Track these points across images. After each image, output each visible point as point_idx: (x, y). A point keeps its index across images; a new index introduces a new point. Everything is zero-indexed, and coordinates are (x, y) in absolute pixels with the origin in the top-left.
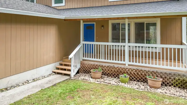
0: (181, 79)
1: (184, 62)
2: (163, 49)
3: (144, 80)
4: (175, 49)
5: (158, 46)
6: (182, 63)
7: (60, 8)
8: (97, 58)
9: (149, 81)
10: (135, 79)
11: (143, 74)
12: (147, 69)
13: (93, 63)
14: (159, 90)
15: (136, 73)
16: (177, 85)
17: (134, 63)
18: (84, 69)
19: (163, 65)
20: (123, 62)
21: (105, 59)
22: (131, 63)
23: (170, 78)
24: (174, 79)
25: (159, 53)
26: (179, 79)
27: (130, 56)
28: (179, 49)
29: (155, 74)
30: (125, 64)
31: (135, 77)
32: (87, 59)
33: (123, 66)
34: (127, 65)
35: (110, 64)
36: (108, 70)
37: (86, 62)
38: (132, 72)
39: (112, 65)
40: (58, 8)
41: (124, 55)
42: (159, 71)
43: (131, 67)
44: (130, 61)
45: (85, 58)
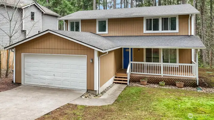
0: (193, 82)
1: (193, 73)
2: (179, 66)
3: (173, 84)
4: (188, 66)
5: (177, 64)
6: (192, 73)
7: (103, 35)
8: (142, 72)
9: (177, 84)
10: (167, 84)
11: (172, 80)
12: (175, 78)
13: (139, 76)
14: (183, 89)
15: (168, 81)
16: (191, 86)
17: (167, 75)
18: (133, 80)
19: (178, 75)
20: (159, 74)
21: (148, 73)
22: (165, 75)
23: (187, 82)
24: (190, 82)
25: (177, 68)
26: (192, 83)
27: (164, 70)
28: (190, 66)
29: (179, 80)
30: (161, 76)
31: (167, 83)
32: (134, 73)
33: (160, 77)
34: (162, 76)
35: (151, 76)
36: (150, 80)
37: (133, 75)
38: (166, 80)
39: (152, 76)
40: (101, 35)
41: (160, 70)
42: (181, 78)
43: (165, 77)
44: (164, 74)
45: (133, 73)
